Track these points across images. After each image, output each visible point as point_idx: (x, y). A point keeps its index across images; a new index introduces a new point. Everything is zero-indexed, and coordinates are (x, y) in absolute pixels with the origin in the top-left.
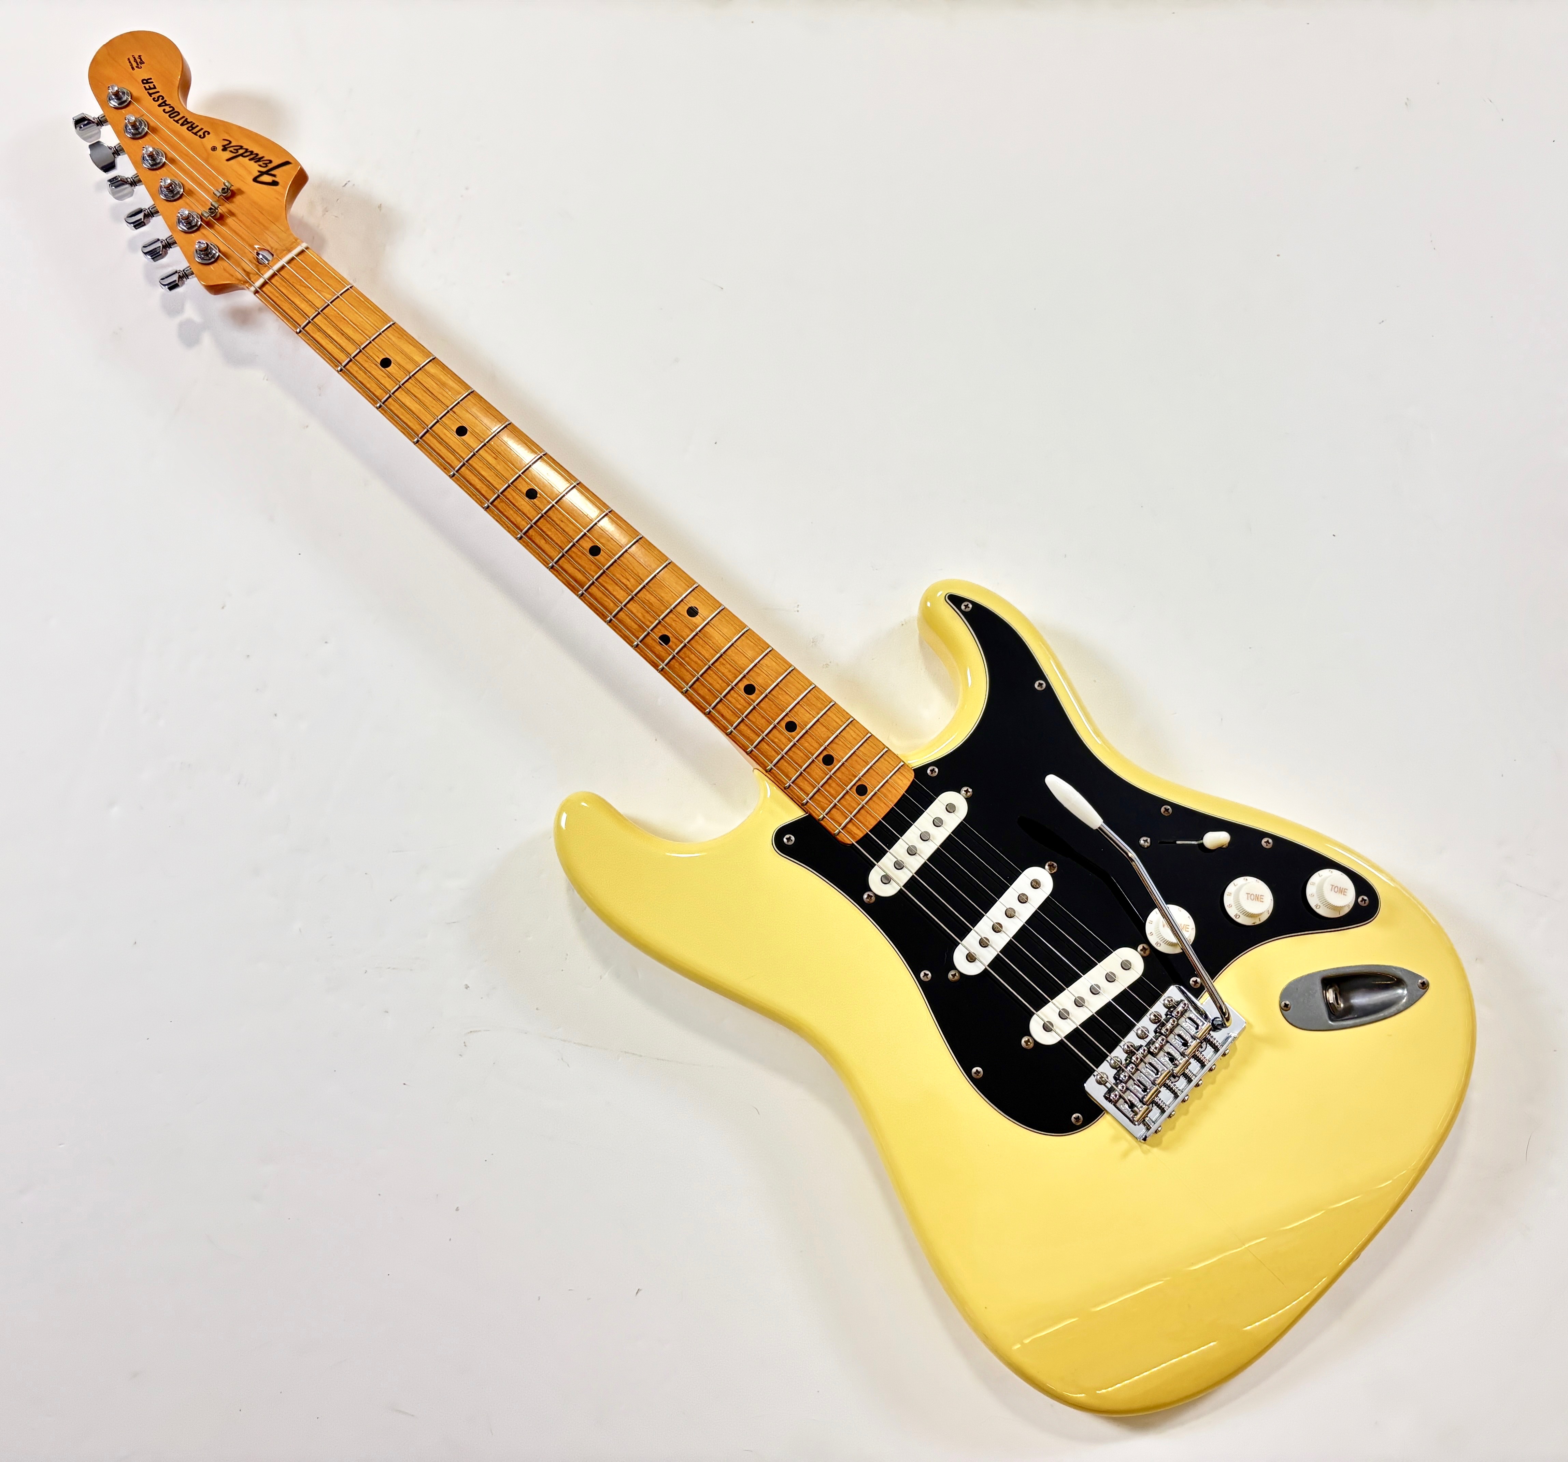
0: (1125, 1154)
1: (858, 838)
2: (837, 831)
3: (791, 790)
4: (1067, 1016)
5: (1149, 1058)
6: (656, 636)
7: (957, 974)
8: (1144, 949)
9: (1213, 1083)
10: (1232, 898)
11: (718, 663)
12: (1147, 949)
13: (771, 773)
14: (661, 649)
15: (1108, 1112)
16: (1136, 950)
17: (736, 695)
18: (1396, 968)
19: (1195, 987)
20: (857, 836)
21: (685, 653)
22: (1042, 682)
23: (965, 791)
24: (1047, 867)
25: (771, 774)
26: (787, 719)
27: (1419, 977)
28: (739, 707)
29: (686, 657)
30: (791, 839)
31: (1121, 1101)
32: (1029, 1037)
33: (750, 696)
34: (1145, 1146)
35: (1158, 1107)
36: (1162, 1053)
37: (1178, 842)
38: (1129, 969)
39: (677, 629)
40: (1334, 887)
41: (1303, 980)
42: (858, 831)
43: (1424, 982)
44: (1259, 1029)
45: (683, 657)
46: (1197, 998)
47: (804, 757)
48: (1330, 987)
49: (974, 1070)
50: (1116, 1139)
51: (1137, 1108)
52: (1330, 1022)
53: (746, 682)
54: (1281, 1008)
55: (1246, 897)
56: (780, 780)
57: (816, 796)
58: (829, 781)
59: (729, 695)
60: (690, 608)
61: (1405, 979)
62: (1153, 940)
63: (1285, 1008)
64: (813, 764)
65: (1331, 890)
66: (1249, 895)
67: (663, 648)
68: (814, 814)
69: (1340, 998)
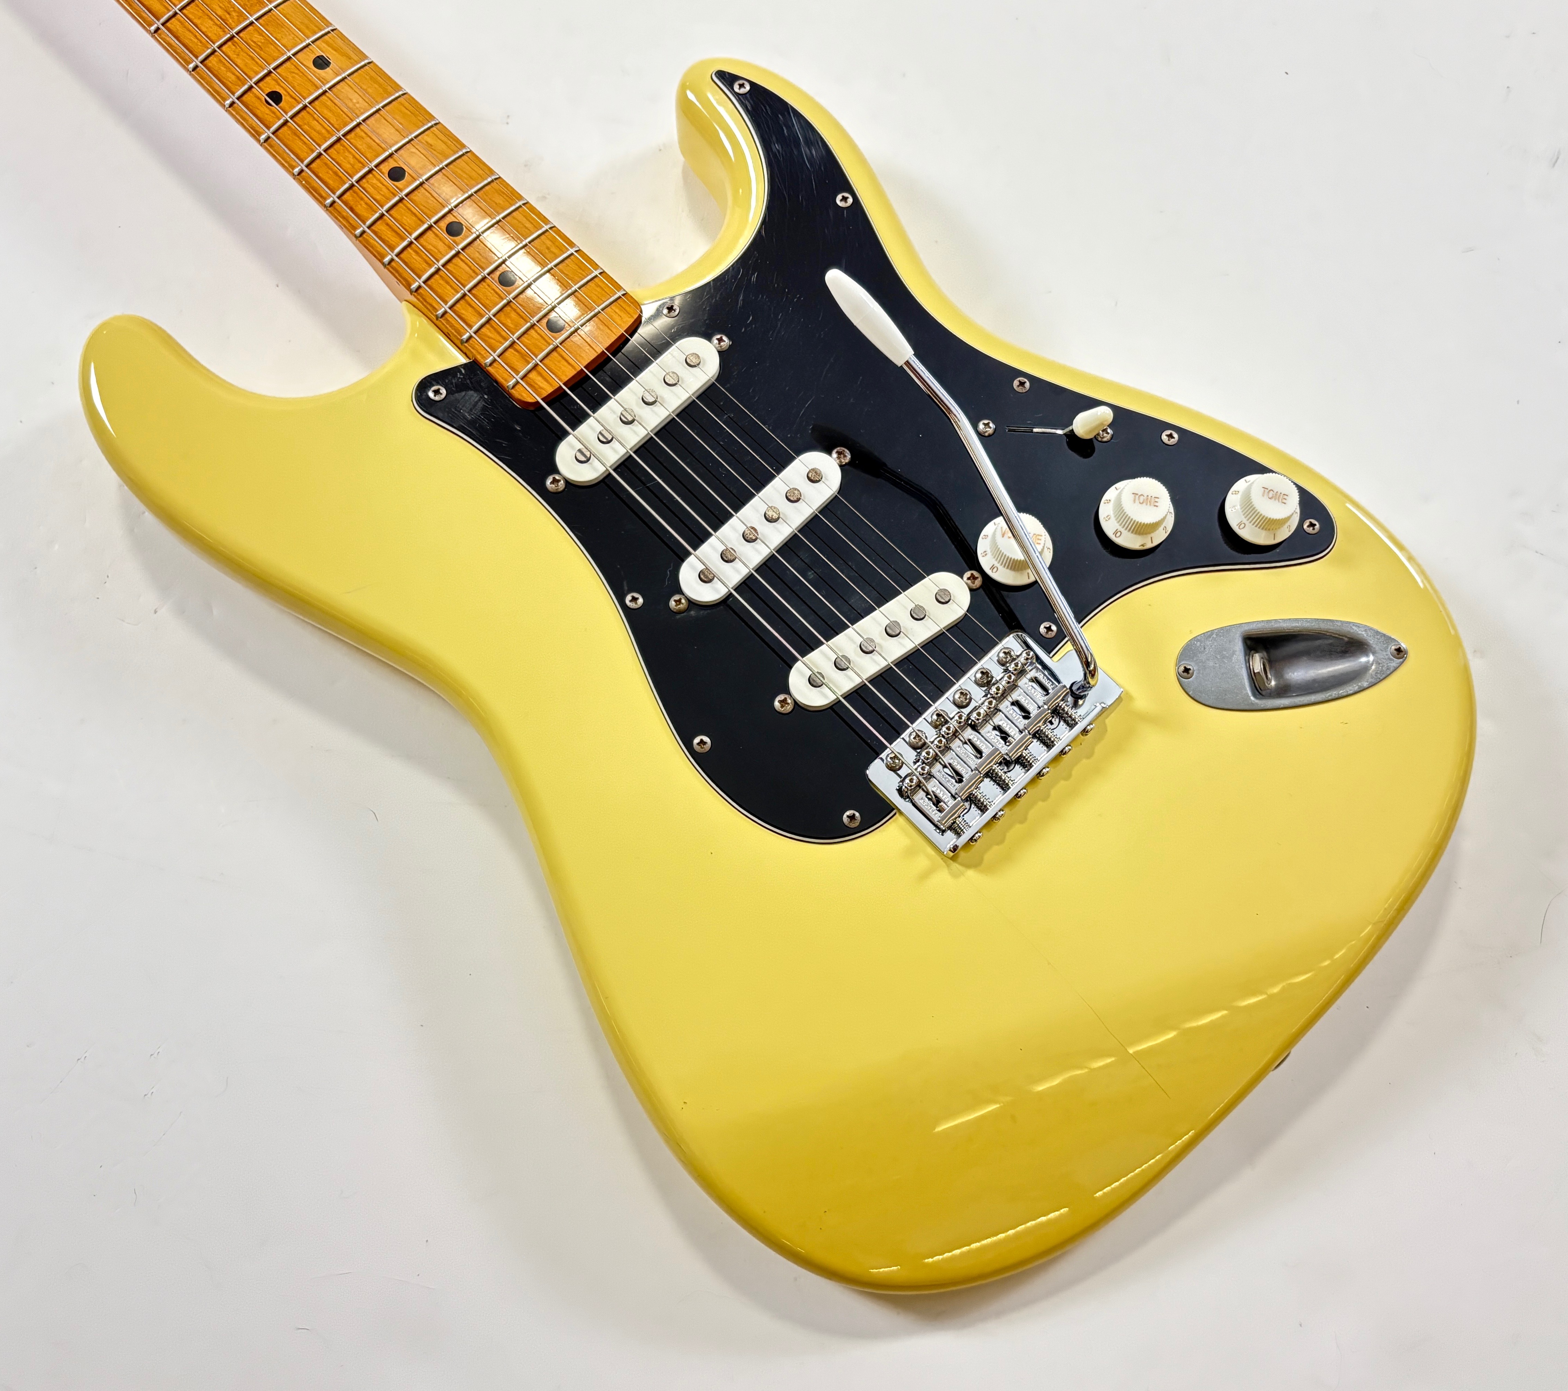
0: (924, 876)
1: (545, 394)
2: (512, 383)
3: (447, 320)
4: (848, 665)
5: (969, 733)
6: (261, 93)
7: (683, 601)
8: (973, 578)
9: (1068, 777)
10: (1110, 506)
11: (352, 135)
12: (977, 578)
13: (418, 294)
14: (267, 111)
15: (901, 813)
16: (962, 578)
17: (375, 181)
18: (1358, 625)
19: (1047, 636)
20: (545, 392)
21: (303, 118)
22: (846, 195)
23: (717, 339)
24: (835, 455)
25: (419, 297)
26: (450, 219)
27: (1389, 639)
28: (378, 197)
29: (305, 124)
30: (441, 391)
31: (921, 794)
32: (786, 696)
33: (396, 183)
34: (955, 866)
35: (978, 807)
36: (989, 727)
37: (1035, 430)
38: (947, 602)
39: (296, 84)
40: (1267, 491)
41: (1214, 636)
42: (545, 383)
43: (1400, 648)
44: (1141, 702)
45: (300, 123)
46: (1050, 653)
47: (471, 272)
48: (1257, 652)
49: (697, 740)
50: (910, 853)
51: (945, 803)
52: (1252, 698)
53: (391, 164)
54: (1179, 676)
55: (1133, 499)
56: (431, 305)
57: (484, 330)
58: (505, 308)
59: (364, 180)
60: (318, 57)
61: (1371, 641)
62: (986, 562)
63: (1185, 674)
64: (484, 284)
65: (1263, 495)
66: (1137, 496)
67: (271, 110)
68: (479, 357)
69: (1270, 670)
